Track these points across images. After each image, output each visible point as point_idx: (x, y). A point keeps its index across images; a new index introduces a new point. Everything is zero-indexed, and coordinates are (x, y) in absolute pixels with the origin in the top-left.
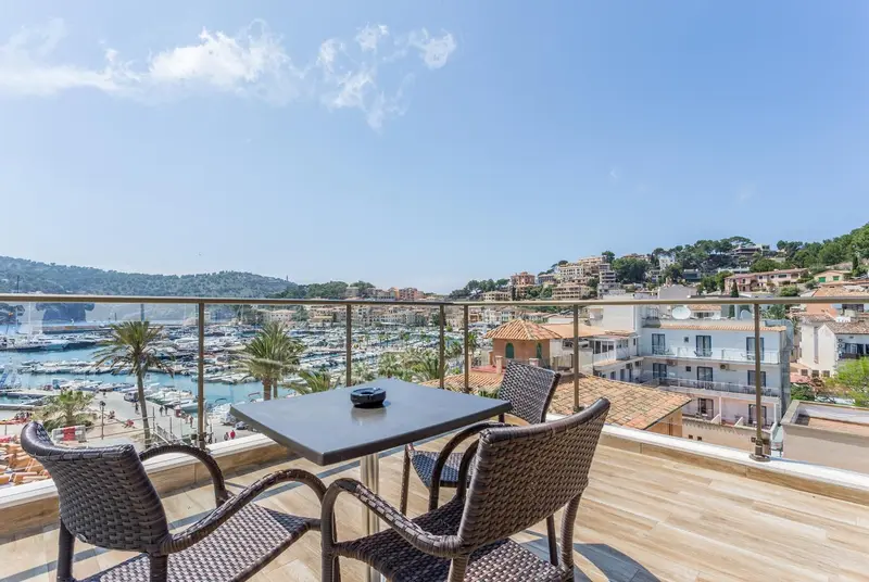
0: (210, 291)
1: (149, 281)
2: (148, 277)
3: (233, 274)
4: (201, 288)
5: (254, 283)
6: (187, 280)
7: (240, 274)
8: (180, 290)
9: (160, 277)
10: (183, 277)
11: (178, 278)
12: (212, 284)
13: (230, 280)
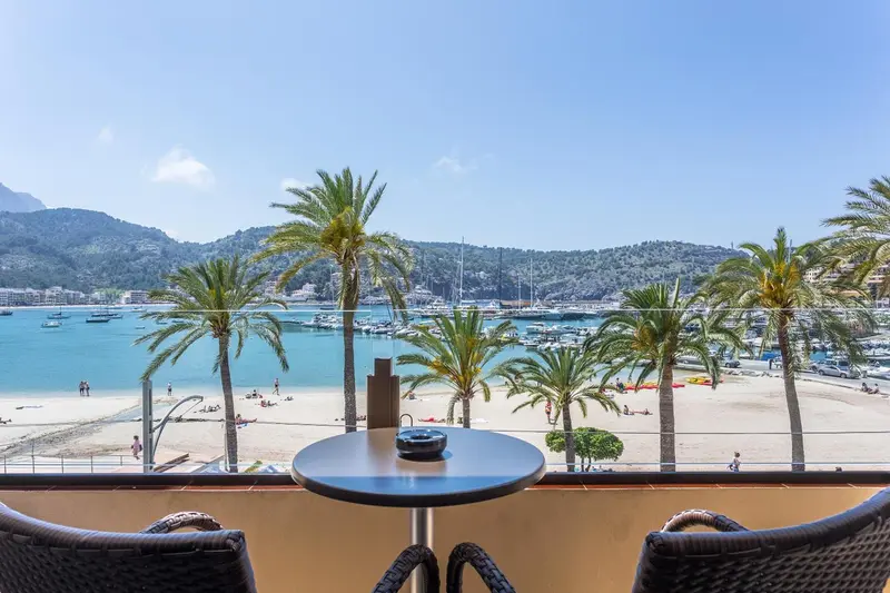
0: (632, 266)
1: (568, 258)
2: (566, 254)
3: (659, 245)
4: (622, 263)
5: (687, 254)
6: (606, 254)
7: (668, 244)
8: (600, 267)
9: (578, 253)
10: (602, 252)
11: (596, 253)
12: (634, 258)
13: (656, 252)
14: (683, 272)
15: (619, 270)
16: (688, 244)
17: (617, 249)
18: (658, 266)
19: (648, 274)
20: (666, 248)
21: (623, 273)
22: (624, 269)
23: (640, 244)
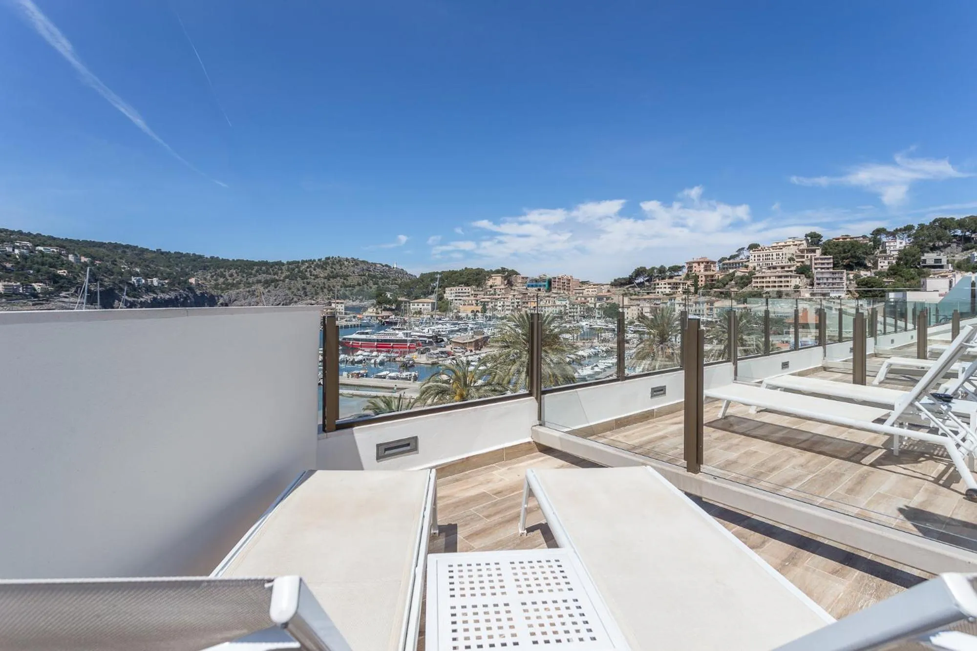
0: (317, 277)
1: (256, 268)
2: (254, 263)
4: (308, 274)
5: (362, 269)
6: (293, 266)
7: (347, 260)
8: (286, 277)
9: (265, 263)
10: (289, 263)
11: (283, 264)
12: (318, 270)
13: (338, 267)
14: (359, 285)
15: (305, 280)
16: (363, 262)
17: (303, 262)
18: (339, 278)
19: (331, 285)
20: (346, 263)
21: (308, 283)
22: (308, 280)
23: (323, 259)
